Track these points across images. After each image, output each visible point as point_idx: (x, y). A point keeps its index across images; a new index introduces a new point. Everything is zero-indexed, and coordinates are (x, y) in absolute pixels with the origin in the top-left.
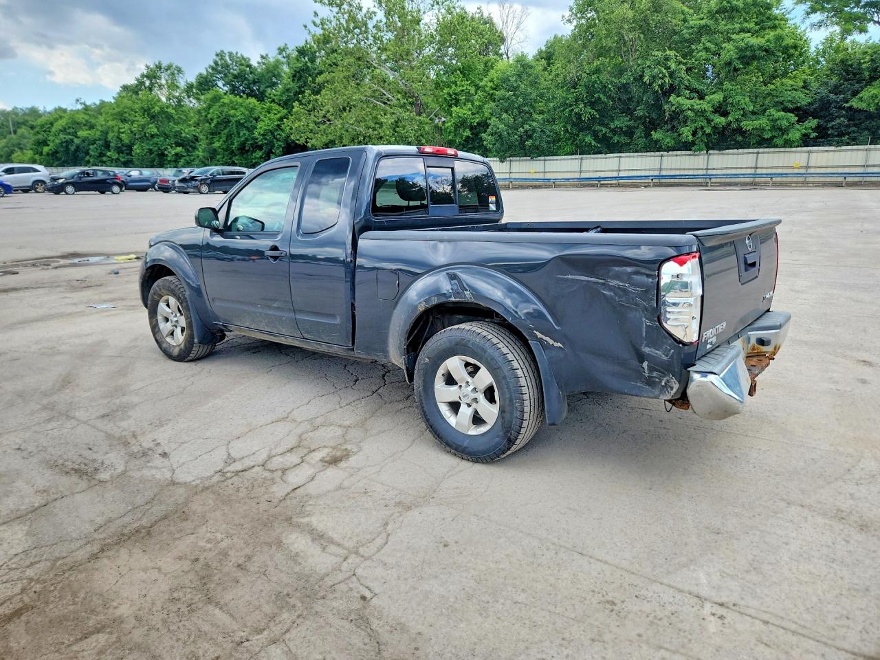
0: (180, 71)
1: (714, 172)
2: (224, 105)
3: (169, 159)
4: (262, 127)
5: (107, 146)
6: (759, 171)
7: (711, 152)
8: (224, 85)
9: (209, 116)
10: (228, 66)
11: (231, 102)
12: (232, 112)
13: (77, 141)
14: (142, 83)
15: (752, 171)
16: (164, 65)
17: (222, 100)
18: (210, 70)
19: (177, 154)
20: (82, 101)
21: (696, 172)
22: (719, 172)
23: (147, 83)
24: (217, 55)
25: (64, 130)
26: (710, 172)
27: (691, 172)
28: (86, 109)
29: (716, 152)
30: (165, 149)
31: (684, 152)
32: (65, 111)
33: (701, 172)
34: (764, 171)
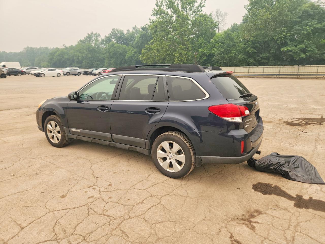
0: (99, 35)
1: (301, 73)
2: (115, 47)
3: (95, 66)
4: (128, 55)
5: (73, 61)
6: (318, 73)
7: (300, 66)
8: (115, 41)
9: (110, 51)
10: (116, 34)
11: (118, 46)
12: (118, 50)
13: (63, 59)
14: (86, 39)
15: (316, 73)
16: (94, 33)
17: (115, 46)
18: (110, 35)
19: (97, 64)
20: (65, 45)
21: (293, 73)
22: (303, 73)
23: (88, 39)
24: (112, 30)
25: (59, 55)
26: (299, 73)
27: (291, 73)
28: (66, 48)
29: (301, 66)
30: (94, 62)
31: (289, 66)
32: (59, 49)
33: (295, 73)
34: (320, 74)
